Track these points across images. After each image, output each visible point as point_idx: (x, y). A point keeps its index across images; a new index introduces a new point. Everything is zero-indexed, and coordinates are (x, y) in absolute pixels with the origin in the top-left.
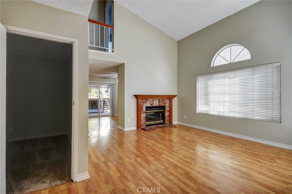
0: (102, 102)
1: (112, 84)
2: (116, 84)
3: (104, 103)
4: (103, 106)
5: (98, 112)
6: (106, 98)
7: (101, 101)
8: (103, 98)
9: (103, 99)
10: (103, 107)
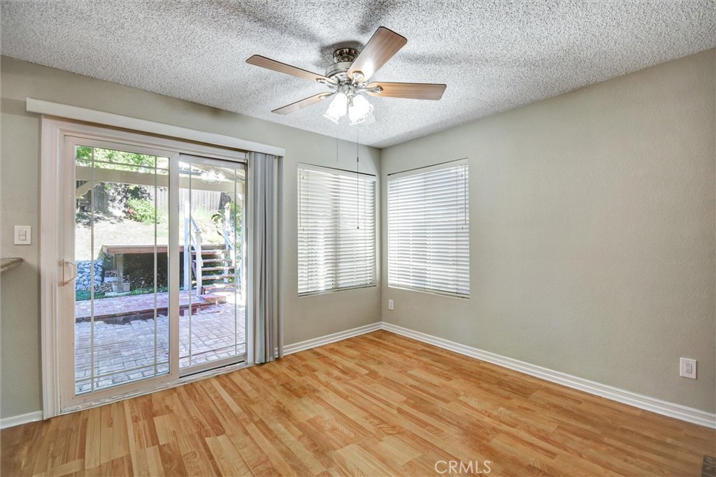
0: (200, 262)
1: (259, 157)
2: (284, 161)
3: (205, 265)
4: (205, 277)
5: (164, 311)
6: (217, 244)
7: (194, 257)
8: (205, 243)
9: (203, 248)
10: (205, 282)
